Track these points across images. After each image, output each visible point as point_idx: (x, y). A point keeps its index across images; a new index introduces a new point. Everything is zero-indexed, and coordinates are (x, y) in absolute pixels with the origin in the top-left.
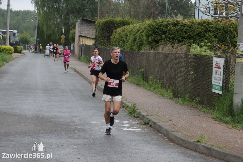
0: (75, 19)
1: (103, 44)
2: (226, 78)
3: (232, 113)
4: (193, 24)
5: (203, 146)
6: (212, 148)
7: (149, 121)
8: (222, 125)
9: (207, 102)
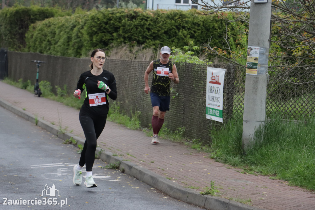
1: (12, 46)
2: (228, 99)
3: (240, 150)
4: (158, 17)
5: (217, 200)
6: (230, 202)
7: (120, 163)
8: (229, 168)
9: (198, 135)
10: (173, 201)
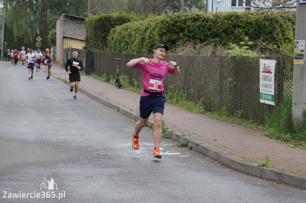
0: (55, 16)
1: (96, 47)
2: (279, 85)
3: (290, 128)
4: (217, 19)
5: (271, 171)
6: (283, 173)
7: (188, 142)
8: (281, 144)
9: (253, 116)
10: (234, 173)
